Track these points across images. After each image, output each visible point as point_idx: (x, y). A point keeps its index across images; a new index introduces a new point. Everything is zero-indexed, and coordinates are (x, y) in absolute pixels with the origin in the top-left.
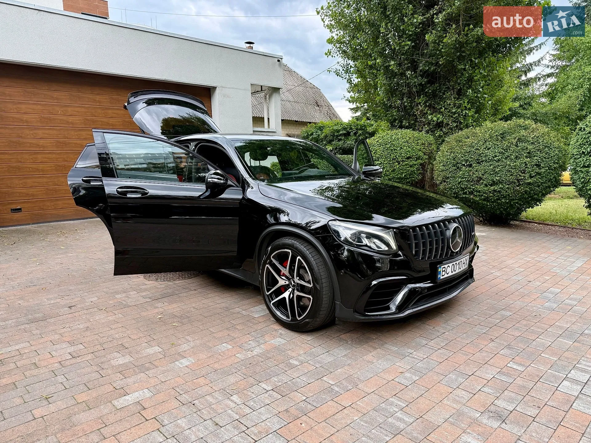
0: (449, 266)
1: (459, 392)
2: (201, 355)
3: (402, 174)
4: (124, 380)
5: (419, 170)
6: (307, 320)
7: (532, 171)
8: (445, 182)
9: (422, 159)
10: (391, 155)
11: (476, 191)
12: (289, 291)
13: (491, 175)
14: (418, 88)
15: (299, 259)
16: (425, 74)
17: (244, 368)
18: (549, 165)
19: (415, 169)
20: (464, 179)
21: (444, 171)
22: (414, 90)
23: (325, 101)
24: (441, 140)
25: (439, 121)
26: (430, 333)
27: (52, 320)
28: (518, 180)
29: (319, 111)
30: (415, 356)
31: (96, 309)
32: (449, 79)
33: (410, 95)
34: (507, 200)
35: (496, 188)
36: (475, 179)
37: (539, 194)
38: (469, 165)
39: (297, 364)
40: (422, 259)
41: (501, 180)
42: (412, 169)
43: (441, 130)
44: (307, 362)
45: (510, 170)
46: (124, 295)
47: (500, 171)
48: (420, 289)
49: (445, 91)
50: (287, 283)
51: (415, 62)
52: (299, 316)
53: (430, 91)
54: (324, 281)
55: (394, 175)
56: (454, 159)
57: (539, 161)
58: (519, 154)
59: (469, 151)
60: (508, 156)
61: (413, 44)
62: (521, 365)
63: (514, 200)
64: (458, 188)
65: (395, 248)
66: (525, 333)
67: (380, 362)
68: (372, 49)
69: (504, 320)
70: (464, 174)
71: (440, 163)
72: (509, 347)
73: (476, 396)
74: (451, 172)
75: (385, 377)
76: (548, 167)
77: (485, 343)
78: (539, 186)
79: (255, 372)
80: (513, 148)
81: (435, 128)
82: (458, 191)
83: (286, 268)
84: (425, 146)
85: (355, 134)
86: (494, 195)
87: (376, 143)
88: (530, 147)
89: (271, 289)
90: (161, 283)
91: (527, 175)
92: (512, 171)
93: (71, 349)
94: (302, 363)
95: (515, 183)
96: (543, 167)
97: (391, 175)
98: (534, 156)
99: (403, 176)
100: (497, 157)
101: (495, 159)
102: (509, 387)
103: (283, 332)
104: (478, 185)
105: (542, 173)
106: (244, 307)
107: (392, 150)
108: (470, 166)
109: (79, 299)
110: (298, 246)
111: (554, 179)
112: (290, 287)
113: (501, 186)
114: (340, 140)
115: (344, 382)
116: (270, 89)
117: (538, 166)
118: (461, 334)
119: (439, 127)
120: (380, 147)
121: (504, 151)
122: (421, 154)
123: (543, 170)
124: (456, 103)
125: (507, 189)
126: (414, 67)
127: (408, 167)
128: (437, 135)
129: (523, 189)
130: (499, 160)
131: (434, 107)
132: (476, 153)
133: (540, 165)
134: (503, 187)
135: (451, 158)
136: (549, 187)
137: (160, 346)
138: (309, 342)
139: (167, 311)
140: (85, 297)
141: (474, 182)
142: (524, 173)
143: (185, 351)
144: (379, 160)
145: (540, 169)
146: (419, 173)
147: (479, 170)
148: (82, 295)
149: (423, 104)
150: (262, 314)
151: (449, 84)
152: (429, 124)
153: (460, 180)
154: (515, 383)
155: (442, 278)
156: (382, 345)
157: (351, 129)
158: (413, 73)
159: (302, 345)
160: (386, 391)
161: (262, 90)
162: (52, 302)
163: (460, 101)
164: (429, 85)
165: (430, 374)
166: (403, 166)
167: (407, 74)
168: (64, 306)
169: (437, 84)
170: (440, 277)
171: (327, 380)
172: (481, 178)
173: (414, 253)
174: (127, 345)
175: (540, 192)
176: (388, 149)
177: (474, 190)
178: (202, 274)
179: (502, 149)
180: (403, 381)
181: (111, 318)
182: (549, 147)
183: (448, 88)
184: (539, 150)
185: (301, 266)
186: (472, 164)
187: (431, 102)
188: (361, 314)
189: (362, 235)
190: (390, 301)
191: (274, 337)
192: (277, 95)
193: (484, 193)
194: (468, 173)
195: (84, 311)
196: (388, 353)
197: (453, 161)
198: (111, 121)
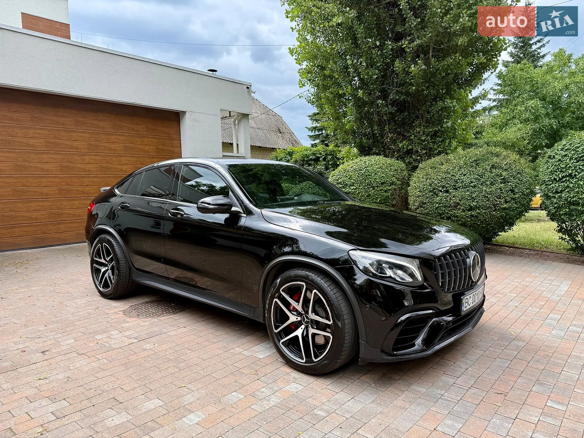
0: (470, 297)
3: (377, 200)
5: (393, 195)
6: (325, 362)
7: (507, 197)
8: (421, 207)
9: (395, 185)
10: (365, 181)
11: (454, 216)
12: (302, 329)
13: (468, 200)
14: (388, 116)
15: (315, 293)
16: (394, 103)
19: (389, 195)
20: (442, 205)
21: (421, 196)
22: (385, 118)
23: (287, 127)
24: (411, 167)
25: (409, 148)
26: (453, 369)
27: (24, 370)
28: (494, 205)
29: (281, 138)
30: (448, 399)
31: (75, 354)
32: (419, 108)
33: (381, 124)
34: (483, 224)
35: (473, 213)
36: (453, 205)
37: (513, 219)
38: (445, 190)
39: (323, 415)
40: (448, 289)
41: (478, 205)
42: (386, 194)
43: (411, 157)
44: (334, 412)
45: (486, 195)
46: (105, 335)
47: (476, 196)
48: (445, 323)
50: (299, 319)
51: (385, 91)
52: (316, 358)
53: (400, 119)
54: (345, 317)
55: (369, 200)
56: (431, 185)
57: (513, 186)
58: (494, 180)
59: (445, 178)
60: (484, 182)
62: (560, 403)
63: (490, 224)
64: (436, 213)
65: (421, 280)
66: (548, 365)
67: (413, 407)
68: (343, 79)
69: (521, 351)
70: (441, 199)
71: (415, 189)
72: (538, 382)
74: (428, 197)
75: (425, 425)
76: (522, 192)
77: (514, 379)
78: (513, 211)
80: (488, 174)
81: (405, 155)
83: (298, 302)
84: (398, 172)
85: (324, 159)
86: (472, 220)
87: (350, 168)
88: (504, 174)
89: (280, 326)
90: (144, 319)
91: (503, 200)
92: (489, 197)
93: (54, 407)
94: (329, 413)
95: (491, 208)
96: (517, 192)
97: (366, 200)
98: (508, 182)
99: (378, 200)
100: (474, 183)
101: (472, 185)
102: (560, 431)
104: (455, 210)
105: (516, 198)
106: (245, 346)
107: (367, 175)
108: (447, 191)
109: (53, 342)
110: (314, 278)
111: (527, 204)
112: (303, 324)
113: (478, 211)
114: (310, 165)
116: (239, 115)
117: (512, 191)
118: (485, 370)
119: (408, 154)
120: (355, 172)
121: (479, 177)
122: (394, 179)
123: (517, 196)
124: (425, 131)
125: (484, 214)
126: (384, 95)
127: (383, 193)
128: (406, 161)
129: (499, 214)
130: (475, 186)
131: (403, 135)
132: (452, 179)
133: (515, 191)
134: (480, 212)
135: (427, 184)
136: (522, 211)
137: (159, 398)
138: (329, 387)
139: (159, 353)
140: (59, 340)
141: (452, 207)
142: (500, 198)
143: (191, 404)
144: (354, 185)
145: (514, 194)
147: (457, 195)
148: (55, 337)
149: (393, 132)
150: (267, 355)
151: (418, 113)
152: (399, 151)
153: (437, 205)
156: (409, 387)
157: (321, 154)
158: (384, 102)
159: (323, 391)
161: (230, 116)
163: (429, 129)
164: (398, 114)
165: (471, 419)
166: (378, 191)
167: (378, 103)
168: (36, 351)
169: (406, 112)
172: (458, 204)
173: (440, 284)
175: (515, 216)
176: (363, 175)
177: (451, 215)
179: (477, 175)
180: (448, 430)
181: (94, 365)
182: (521, 173)
183: (417, 117)
184: (512, 176)
185: (318, 301)
186: (449, 190)
187: (401, 130)
188: (390, 354)
189: (384, 265)
190: (416, 338)
191: (288, 382)
192: (246, 121)
193: (461, 218)
194: (445, 198)
195: (61, 357)
196: (418, 396)
197: (429, 187)
198: (76, 144)
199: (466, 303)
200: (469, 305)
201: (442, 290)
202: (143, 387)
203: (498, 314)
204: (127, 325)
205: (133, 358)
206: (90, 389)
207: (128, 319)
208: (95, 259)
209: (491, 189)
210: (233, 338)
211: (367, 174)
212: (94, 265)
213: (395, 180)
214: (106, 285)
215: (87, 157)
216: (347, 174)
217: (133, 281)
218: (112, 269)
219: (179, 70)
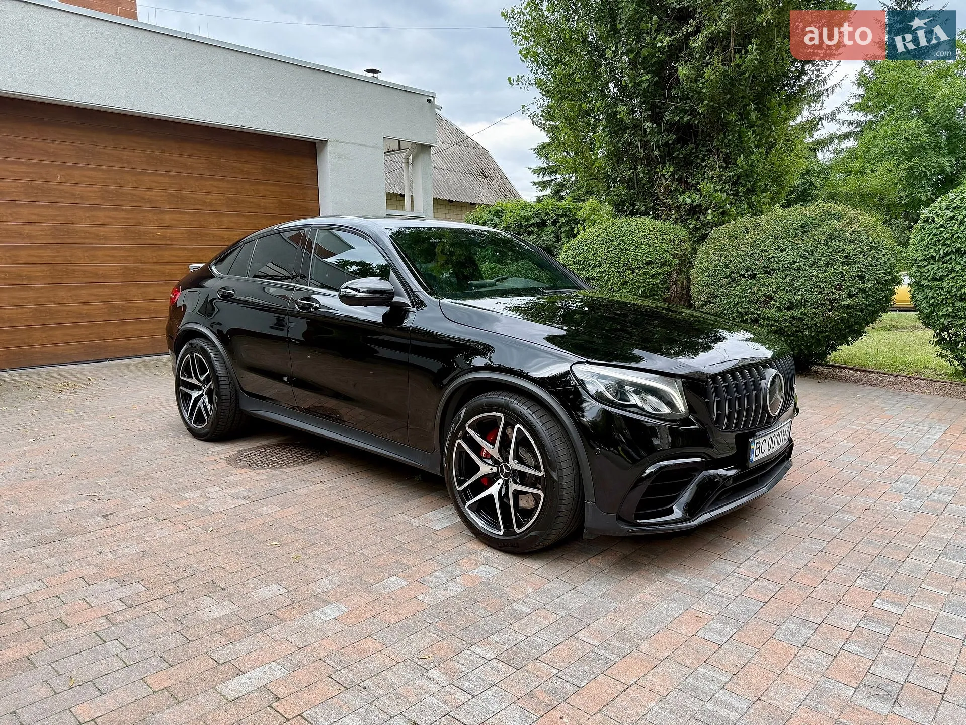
0: (765, 440)
1: (807, 652)
2: (356, 597)
3: (638, 290)
4: (230, 646)
5: (665, 283)
6: (533, 533)
7: (852, 287)
8: (710, 302)
9: (669, 266)
10: (620, 258)
11: (764, 318)
12: (499, 484)
13: (788, 292)
14: (662, 150)
15: (518, 429)
16: (673, 127)
17: (437, 620)
18: (878, 277)
19: (659, 281)
20: (744, 299)
21: (710, 285)
22: (656, 153)
23: (496, 168)
24: (697, 235)
25: (695, 204)
26: (734, 552)
27: (77, 540)
28: (830, 301)
29: (486, 186)
30: (721, 593)
31: (152, 520)
32: (713, 137)
33: (649, 161)
34: (812, 332)
35: (796, 313)
36: (761, 299)
37: (861, 323)
38: (750, 275)
39: (526, 611)
40: (727, 427)
41: (803, 301)
42: (654, 281)
43: (698, 218)
44: (543, 607)
45: (817, 284)
46: (198, 493)
47: (800, 286)
48: (722, 479)
49: (705, 155)
50: (495, 469)
51: (657, 107)
52: (519, 527)
53: (681, 156)
54: (564, 465)
55: (625, 291)
56: (727, 267)
57: (863, 270)
58: (831, 259)
59: (752, 254)
60: (815, 262)
61: (656, 79)
62: (893, 603)
63: (822, 332)
64: (734, 313)
65: (684, 411)
66: (886, 549)
67: (664, 603)
68: (589, 85)
69: (847, 529)
70: (743, 290)
71: (702, 272)
72: (866, 573)
73: (839, 659)
74: (721, 287)
75: (680, 629)
76: (876, 280)
77: (828, 568)
78: (862, 311)
79: (458, 627)
80: (821, 249)
81: (688, 215)
82: (733, 318)
83: (493, 444)
84: (674, 245)
85: (554, 223)
86: (793, 325)
87: (595, 238)
88: (848, 248)
89: (465, 481)
90: (258, 471)
91: (845, 293)
92: (822, 287)
93: (123, 592)
94: (535, 609)
95: (825, 305)
96: (868, 280)
97: (621, 291)
98: (855, 263)
99: (640, 292)
100: (797, 264)
101: (794, 266)
102: (887, 642)
103: (489, 556)
104: (766, 308)
105: (867, 289)
106: (413, 513)
107: (623, 250)
108: (753, 277)
109: (120, 501)
110: (516, 406)
111: (884, 299)
112: (500, 477)
113: (803, 310)
114: (530, 233)
115: (614, 642)
116: (414, 146)
117: (861, 277)
118: (784, 554)
119: (695, 214)
120: (603, 244)
121: (807, 254)
122: (667, 256)
123: (868, 285)
124: (722, 176)
125: (813, 315)
126: (656, 117)
127: (648, 279)
128: (691, 226)
129: (838, 315)
130: (800, 269)
131: (686, 182)
132: (762, 256)
133: (864, 277)
134: (806, 311)
135: (721, 264)
136: (877, 312)
137: (280, 583)
138: (538, 571)
139: (281, 520)
140: (130, 499)
141: (760, 303)
142: (839, 289)
143: (327, 592)
144: (600, 266)
145: (864, 283)
146: (665, 289)
147: (768, 284)
148: (123, 495)
149: (669, 177)
150: (448, 524)
151: (712, 145)
152: (678, 209)
153: (736, 300)
154: (894, 636)
155: (755, 459)
156: (662, 575)
157: (547, 214)
158: (655, 126)
159: (528, 577)
160: (689, 655)
161: (400, 149)
162: (71, 507)
163: (729, 172)
164: (679, 146)
165: (753, 623)
166: (640, 276)
167: (645, 127)
168: (94, 515)
169: (691, 144)
170: (752, 459)
171: (585, 639)
172: (771, 298)
173: (715, 417)
174: (221, 583)
175: (864, 319)
176: (616, 249)
177: (759, 317)
178: (328, 456)
179: (804, 250)
180: (713, 637)
181: (183, 535)
182: (876, 247)
183: (710, 151)
184: (861, 252)
185: (522, 441)
186: (756, 274)
187: (682, 173)
188: (630, 523)
189: (627, 387)
190: (673, 500)
191: (477, 565)
192: (426, 157)
193: (775, 321)
194: (750, 289)
195: (132, 523)
196: (674, 589)
197: (725, 270)
198: (148, 194)
199: (757, 449)
200: (763, 453)
201: (718, 427)
202: (254, 567)
203: (820, 472)
204: (231, 478)
205: (242, 526)
206: (176, 569)
207: (235, 471)
208: (181, 378)
209: (825, 274)
210: (396, 501)
211: (623, 248)
212: (181, 388)
213: (670, 258)
214: (200, 419)
215: (167, 217)
216: (589, 247)
217: (242, 412)
218: (209, 393)
219: (315, 71)
